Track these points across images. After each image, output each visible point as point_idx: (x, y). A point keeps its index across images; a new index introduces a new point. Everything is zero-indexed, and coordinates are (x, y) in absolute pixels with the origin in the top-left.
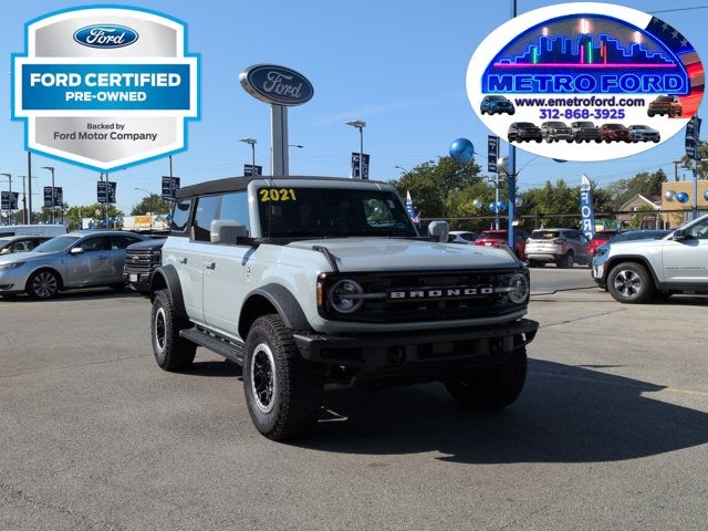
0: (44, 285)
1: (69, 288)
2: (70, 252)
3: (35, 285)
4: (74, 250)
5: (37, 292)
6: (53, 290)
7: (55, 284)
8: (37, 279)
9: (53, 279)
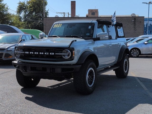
0: (135, 53)
1: (143, 54)
2: (144, 43)
3: (132, 53)
4: (146, 43)
5: (132, 55)
6: (138, 55)
7: (138, 53)
8: (132, 51)
9: (138, 51)
